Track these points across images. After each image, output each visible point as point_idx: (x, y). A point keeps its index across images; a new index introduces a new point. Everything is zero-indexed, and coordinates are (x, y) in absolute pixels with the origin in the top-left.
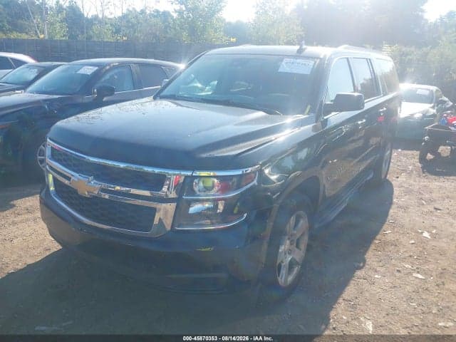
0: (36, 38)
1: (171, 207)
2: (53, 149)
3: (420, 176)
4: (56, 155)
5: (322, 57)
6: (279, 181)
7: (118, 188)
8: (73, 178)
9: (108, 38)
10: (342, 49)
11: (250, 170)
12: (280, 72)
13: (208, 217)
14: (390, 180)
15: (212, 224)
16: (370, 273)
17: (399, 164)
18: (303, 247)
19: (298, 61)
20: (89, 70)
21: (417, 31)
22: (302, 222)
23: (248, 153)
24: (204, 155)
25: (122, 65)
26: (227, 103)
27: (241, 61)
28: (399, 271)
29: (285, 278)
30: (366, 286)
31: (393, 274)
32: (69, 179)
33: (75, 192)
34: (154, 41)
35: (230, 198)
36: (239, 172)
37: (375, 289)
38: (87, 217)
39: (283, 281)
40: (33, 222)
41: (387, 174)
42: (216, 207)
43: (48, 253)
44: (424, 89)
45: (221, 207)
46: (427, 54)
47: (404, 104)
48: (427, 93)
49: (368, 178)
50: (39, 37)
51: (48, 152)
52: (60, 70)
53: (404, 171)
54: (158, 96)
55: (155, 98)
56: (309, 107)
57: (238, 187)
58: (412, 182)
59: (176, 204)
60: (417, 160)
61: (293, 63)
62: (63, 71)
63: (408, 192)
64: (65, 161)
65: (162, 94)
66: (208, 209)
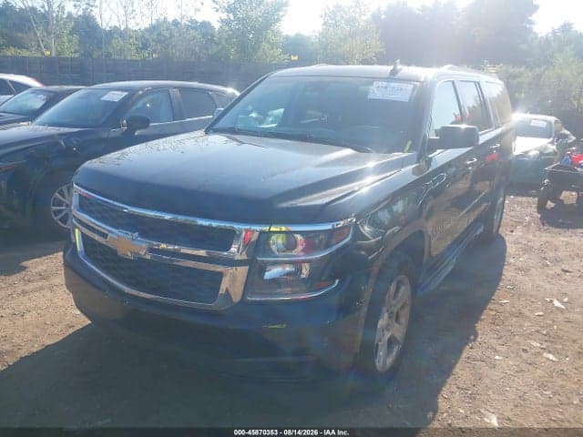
0: (39, 55)
1: (242, 271)
2: (80, 196)
3: (540, 229)
4: (85, 205)
5: (422, 80)
6: (374, 238)
7: (163, 246)
8: (110, 235)
9: (132, 55)
10: (445, 69)
11: (341, 223)
12: (371, 99)
13: (288, 284)
14: (503, 235)
15: (294, 293)
16: (488, 353)
17: (512, 213)
18: (404, 320)
19: (393, 84)
20: (116, 96)
21: (524, 47)
22: (403, 288)
23: (338, 202)
24: (284, 205)
25: (156, 89)
26: (303, 138)
27: (319, 85)
28: (525, 351)
29: (384, 360)
30: (485, 370)
31: (518, 355)
32: (105, 236)
33: (114, 252)
34: (193, 59)
35: (318, 260)
36: (328, 227)
37: (497, 373)
38: (129, 285)
39: (381, 365)
40: (49, 292)
41: (499, 227)
42: (299, 270)
43: (71, 331)
44: (540, 120)
45: (305, 271)
46: (539, 76)
47: (519, 139)
48: (543, 124)
49: (478, 233)
50: (43, 54)
51: (75, 201)
52: (77, 96)
53: (521, 223)
54: (211, 129)
55: (207, 132)
56: (410, 143)
57: (327, 246)
58: (531, 237)
59: (247, 267)
60: (533, 209)
61: (386, 88)
62: (81, 98)
63: (527, 249)
64: (99, 212)
65: (215, 127)
66: (289, 274)
